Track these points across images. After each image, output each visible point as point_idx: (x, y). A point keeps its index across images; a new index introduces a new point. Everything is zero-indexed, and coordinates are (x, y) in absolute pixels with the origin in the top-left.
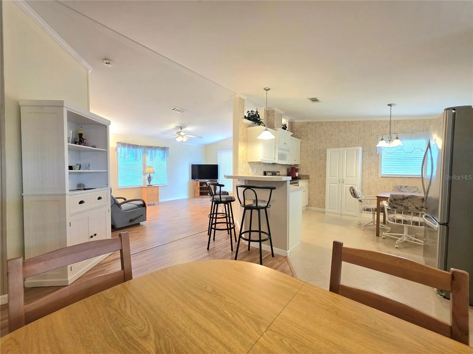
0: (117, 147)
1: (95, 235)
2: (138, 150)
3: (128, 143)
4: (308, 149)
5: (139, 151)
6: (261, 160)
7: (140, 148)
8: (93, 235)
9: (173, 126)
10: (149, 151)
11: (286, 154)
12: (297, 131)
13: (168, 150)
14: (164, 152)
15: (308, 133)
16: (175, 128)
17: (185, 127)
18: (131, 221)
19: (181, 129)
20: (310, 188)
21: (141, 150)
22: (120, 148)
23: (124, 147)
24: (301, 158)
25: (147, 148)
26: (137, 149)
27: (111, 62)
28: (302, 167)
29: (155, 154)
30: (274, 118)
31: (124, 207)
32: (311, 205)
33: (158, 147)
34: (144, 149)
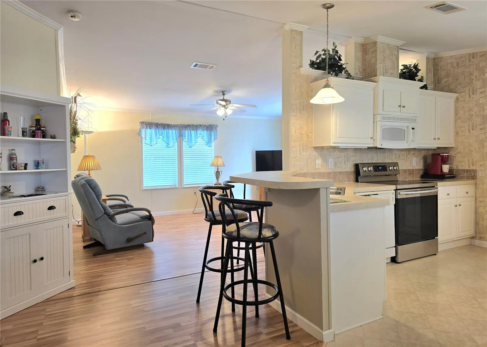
0: (140, 129)
1: (42, 259)
2: (170, 131)
3: (155, 122)
4: (473, 113)
5: (173, 133)
6: (334, 143)
7: (172, 128)
8: (38, 258)
9: (210, 91)
10: (186, 132)
11: (405, 128)
12: (448, 76)
13: (216, 129)
14: (210, 133)
15: (473, 77)
16: (215, 94)
17: (230, 91)
18: (129, 240)
19: (224, 95)
20: (479, 199)
21: (174, 131)
22: (144, 130)
23: (150, 129)
24: (457, 133)
25: (184, 128)
26: (169, 129)
27: (77, 14)
28: (459, 153)
29: (196, 137)
30: (376, 56)
31: (121, 219)
32: (482, 236)
33: (200, 125)
34: (179, 129)
